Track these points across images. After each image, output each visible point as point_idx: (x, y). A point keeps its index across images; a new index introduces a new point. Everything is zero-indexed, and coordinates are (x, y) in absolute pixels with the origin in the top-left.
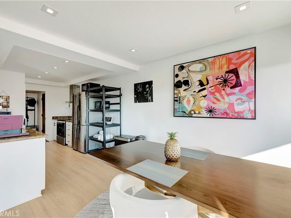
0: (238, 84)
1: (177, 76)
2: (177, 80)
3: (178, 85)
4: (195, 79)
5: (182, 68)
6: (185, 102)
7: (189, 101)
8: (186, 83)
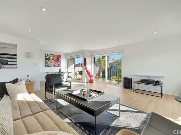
0: (59, 61)
1: (46, 57)
2: (46, 58)
3: (46, 59)
4: (51, 58)
5: (48, 55)
6: (48, 63)
7: (49, 63)
8: (49, 59)
